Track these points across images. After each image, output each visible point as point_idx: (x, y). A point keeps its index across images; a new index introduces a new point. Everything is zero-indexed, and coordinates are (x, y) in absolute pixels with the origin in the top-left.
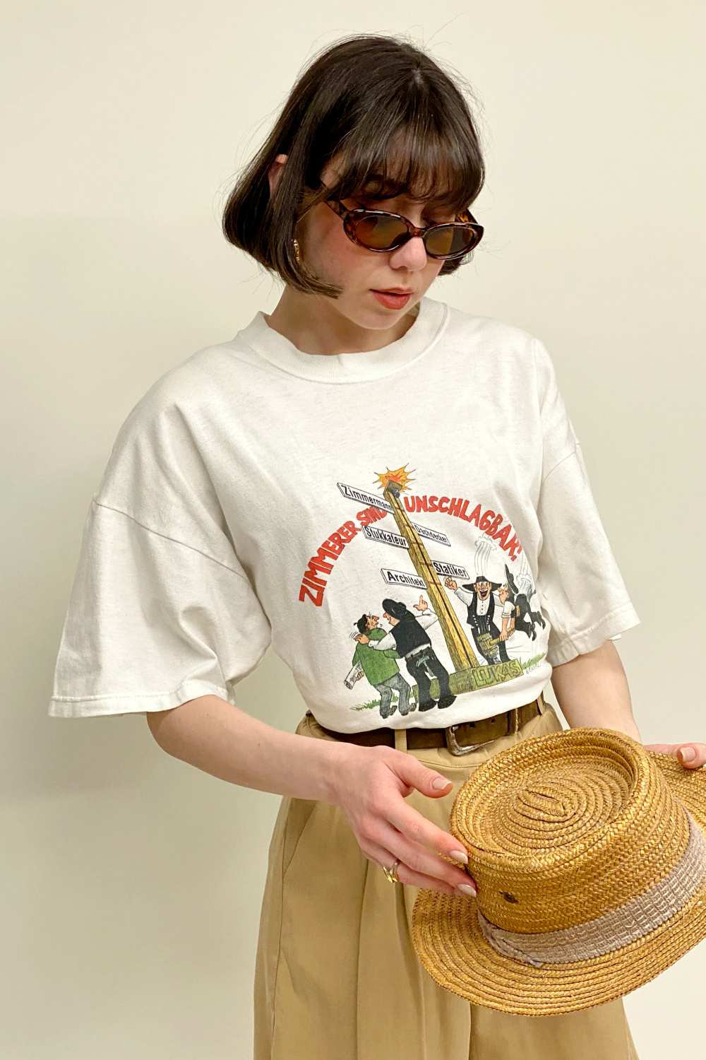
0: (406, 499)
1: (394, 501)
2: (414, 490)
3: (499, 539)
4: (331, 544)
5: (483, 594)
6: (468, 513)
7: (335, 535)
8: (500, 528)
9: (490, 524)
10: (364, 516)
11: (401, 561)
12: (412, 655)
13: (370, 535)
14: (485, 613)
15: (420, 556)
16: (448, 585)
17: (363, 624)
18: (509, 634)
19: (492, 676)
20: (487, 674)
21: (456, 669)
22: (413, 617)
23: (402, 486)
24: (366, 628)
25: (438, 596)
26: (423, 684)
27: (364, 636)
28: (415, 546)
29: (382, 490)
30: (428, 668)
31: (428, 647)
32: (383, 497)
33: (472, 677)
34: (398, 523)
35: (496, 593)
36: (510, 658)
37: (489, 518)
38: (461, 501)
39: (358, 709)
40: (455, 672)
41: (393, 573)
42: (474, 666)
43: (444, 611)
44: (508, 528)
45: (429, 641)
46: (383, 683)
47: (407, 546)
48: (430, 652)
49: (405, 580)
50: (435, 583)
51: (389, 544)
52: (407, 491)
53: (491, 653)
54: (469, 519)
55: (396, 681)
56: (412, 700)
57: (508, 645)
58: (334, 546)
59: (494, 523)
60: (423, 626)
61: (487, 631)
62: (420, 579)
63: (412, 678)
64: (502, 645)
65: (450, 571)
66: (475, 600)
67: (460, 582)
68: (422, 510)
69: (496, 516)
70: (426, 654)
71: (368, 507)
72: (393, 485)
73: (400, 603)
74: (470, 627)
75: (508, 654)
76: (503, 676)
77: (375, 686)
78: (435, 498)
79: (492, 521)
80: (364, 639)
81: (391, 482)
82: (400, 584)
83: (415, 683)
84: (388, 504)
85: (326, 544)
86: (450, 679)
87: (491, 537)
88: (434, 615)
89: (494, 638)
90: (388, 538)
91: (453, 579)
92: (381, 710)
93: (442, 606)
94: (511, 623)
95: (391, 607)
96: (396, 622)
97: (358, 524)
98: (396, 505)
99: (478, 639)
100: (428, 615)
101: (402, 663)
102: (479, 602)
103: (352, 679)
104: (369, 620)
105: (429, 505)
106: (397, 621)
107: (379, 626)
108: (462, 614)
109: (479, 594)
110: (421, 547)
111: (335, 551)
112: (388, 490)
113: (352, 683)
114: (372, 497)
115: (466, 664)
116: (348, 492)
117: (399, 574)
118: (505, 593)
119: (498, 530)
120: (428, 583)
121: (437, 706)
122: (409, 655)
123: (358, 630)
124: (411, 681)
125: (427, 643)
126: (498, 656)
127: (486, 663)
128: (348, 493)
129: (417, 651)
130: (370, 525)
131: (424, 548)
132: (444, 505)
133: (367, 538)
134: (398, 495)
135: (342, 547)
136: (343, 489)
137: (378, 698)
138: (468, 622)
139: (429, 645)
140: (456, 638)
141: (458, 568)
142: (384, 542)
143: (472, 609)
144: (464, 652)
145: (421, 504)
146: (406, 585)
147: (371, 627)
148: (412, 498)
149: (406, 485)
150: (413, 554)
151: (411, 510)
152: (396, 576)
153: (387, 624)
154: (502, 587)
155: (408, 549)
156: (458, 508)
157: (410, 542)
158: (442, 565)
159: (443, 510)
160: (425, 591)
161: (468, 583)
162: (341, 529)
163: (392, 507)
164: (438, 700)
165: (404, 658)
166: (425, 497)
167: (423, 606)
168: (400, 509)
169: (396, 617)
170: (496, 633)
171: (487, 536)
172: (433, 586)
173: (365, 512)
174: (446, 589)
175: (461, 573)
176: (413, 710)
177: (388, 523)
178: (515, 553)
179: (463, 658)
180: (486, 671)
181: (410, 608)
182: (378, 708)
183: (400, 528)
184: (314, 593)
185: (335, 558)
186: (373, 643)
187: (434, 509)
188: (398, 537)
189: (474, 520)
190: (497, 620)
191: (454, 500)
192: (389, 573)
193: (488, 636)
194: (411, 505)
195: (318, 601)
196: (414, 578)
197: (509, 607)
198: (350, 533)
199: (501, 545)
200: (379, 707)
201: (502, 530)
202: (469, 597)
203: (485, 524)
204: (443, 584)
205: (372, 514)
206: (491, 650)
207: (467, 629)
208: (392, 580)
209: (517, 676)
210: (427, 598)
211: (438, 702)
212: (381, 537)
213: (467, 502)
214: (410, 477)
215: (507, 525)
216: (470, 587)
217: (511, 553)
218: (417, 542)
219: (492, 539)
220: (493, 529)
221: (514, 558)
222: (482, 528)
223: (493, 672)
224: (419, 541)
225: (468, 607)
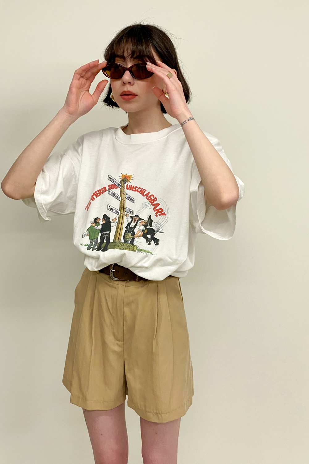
0: (127, 185)
1: (123, 184)
2: (131, 183)
3: (154, 206)
5: (135, 221)
6: (144, 194)
7: (100, 190)
8: (155, 203)
9: (152, 200)
10: (111, 186)
11: (116, 204)
13: (109, 193)
14: (133, 227)
15: (123, 205)
16: (126, 215)
18: (138, 236)
19: (122, 246)
20: (121, 245)
21: (113, 241)
22: (110, 222)
23: (128, 180)
24: (96, 221)
25: (121, 218)
27: (94, 224)
28: (123, 201)
29: (121, 180)
30: (106, 239)
32: (120, 182)
33: (116, 245)
34: (120, 191)
35: (140, 221)
36: (134, 244)
37: (152, 197)
38: (144, 189)
39: (82, 245)
41: (111, 207)
42: (119, 242)
43: (120, 223)
44: (158, 204)
46: (92, 240)
47: (120, 200)
48: (109, 234)
49: (114, 210)
51: (115, 198)
52: (129, 183)
53: (128, 240)
54: (144, 196)
55: (96, 240)
56: (96, 247)
57: (136, 239)
58: (98, 193)
60: (111, 226)
62: (119, 211)
63: (100, 240)
64: (133, 239)
65: (129, 211)
66: (131, 222)
67: (130, 215)
68: (131, 190)
69: (155, 197)
71: (113, 184)
72: (125, 179)
73: (109, 217)
74: (126, 229)
75: (134, 242)
76: (126, 248)
77: (90, 240)
78: (137, 187)
79: (153, 198)
80: (94, 225)
81: (125, 178)
82: (111, 211)
84: (120, 184)
85: (96, 192)
86: (110, 244)
87: (151, 204)
88: (116, 224)
89: (131, 236)
90: (115, 196)
93: (121, 221)
94: (141, 233)
95: (106, 217)
96: (104, 222)
97: (107, 188)
98: (123, 186)
99: (126, 234)
101: (100, 235)
102: (132, 223)
104: (98, 219)
105: (134, 189)
106: (105, 222)
107: (99, 222)
108: (125, 224)
109: (134, 220)
110: (125, 202)
111: (97, 195)
112: (123, 180)
113: (84, 236)
114: (116, 181)
115: (117, 240)
117: (113, 208)
118: (143, 223)
119: (154, 203)
120: (121, 213)
122: (103, 233)
123: (93, 221)
124: (99, 241)
126: (129, 242)
127: (123, 242)
128: (110, 178)
129: (106, 232)
130: (111, 190)
134: (125, 183)
135: (100, 195)
137: (89, 244)
139: (110, 232)
140: (119, 232)
142: (113, 197)
143: (129, 224)
144: (119, 237)
145: (132, 188)
146: (113, 212)
147: (97, 222)
148: (130, 185)
149: (130, 181)
150: (121, 203)
151: (127, 189)
152: (111, 208)
153: (102, 222)
154: (143, 220)
155: (120, 201)
156: (142, 192)
157: (122, 199)
158: (128, 209)
159: (138, 191)
160: (118, 216)
162: (102, 189)
163: (121, 186)
164: (102, 248)
165: (101, 233)
166: (134, 186)
167: (114, 220)
168: (124, 187)
169: (105, 221)
170: (133, 234)
171: (149, 203)
172: (122, 215)
173: (111, 185)
174: (125, 217)
175: (132, 212)
176: (95, 250)
177: (117, 191)
178: (158, 214)
180: (121, 244)
181: (111, 220)
182: (87, 247)
183: (120, 194)
185: (97, 197)
186: (95, 227)
187: (135, 191)
188: (119, 196)
189: (146, 196)
190: (136, 230)
191: (142, 189)
192: (110, 206)
193: (130, 234)
194: (128, 187)
196: (117, 211)
197: (142, 228)
198: (104, 191)
199: (154, 209)
201: (156, 204)
202: (130, 220)
203: (150, 198)
205: (113, 186)
206: (128, 238)
207: (124, 229)
208: (110, 209)
209: (132, 251)
210: (117, 218)
212: (113, 195)
213: (146, 190)
214: (132, 179)
215: (158, 203)
216: (132, 217)
217: (156, 214)
218: (124, 200)
219: (151, 205)
220: (152, 202)
221: (157, 216)
222: (148, 199)
223: (123, 245)
224: (125, 200)
225: (128, 224)
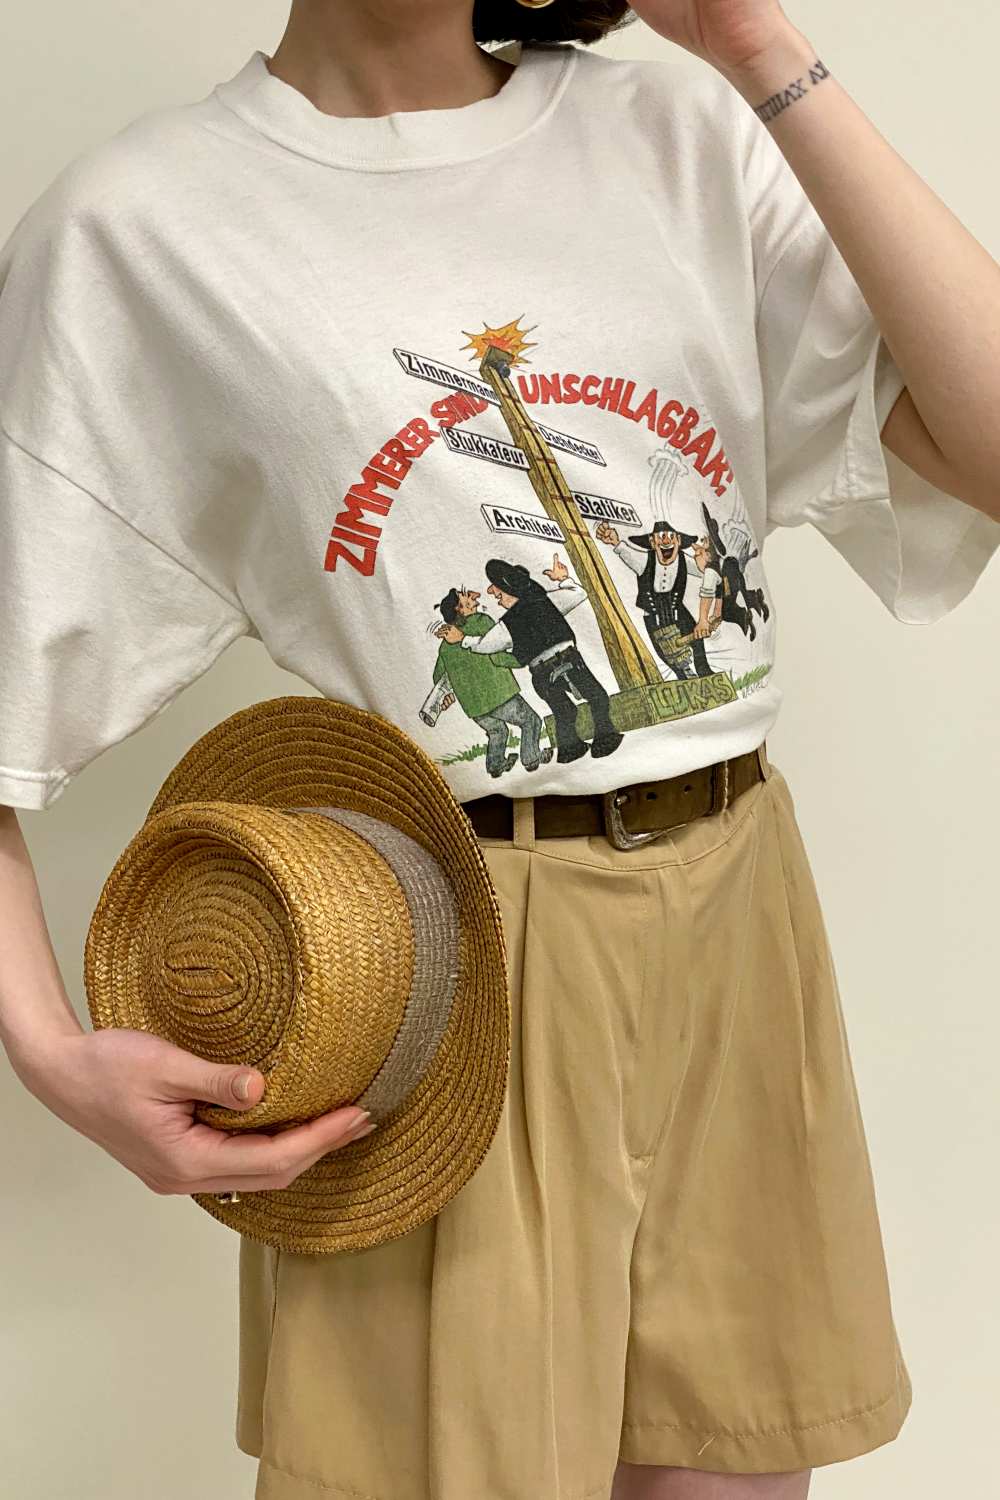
0: (522, 379)
1: (499, 383)
2: (533, 364)
3: (694, 455)
4: (387, 460)
5: (667, 554)
6: (634, 406)
7: (392, 443)
8: (695, 434)
9: (676, 427)
10: (444, 409)
11: (515, 492)
12: (541, 662)
13: (456, 445)
14: (668, 588)
15: (550, 484)
16: (601, 536)
17: (450, 606)
18: (712, 626)
19: (685, 700)
20: (676, 696)
21: (621, 686)
22: (542, 591)
23: (513, 357)
24: (456, 613)
25: (585, 556)
26: (563, 712)
27: (453, 628)
28: (541, 464)
29: (478, 363)
30: (571, 684)
31: (570, 647)
32: (479, 375)
33: (650, 700)
34: (509, 421)
35: (689, 551)
36: (712, 668)
37: (673, 414)
38: (620, 382)
39: (446, 763)
40: (618, 691)
41: (504, 513)
42: (652, 681)
43: (596, 583)
44: (709, 436)
45: (571, 636)
46: (490, 714)
47: (527, 466)
48: (573, 655)
49: (525, 525)
50: (579, 532)
51: (493, 461)
52: (522, 366)
53: (680, 660)
54: (635, 417)
55: (514, 709)
56: (545, 743)
57: (708, 645)
58: (392, 464)
59: (681, 424)
60: (560, 608)
61: (672, 622)
62: (552, 524)
63: (543, 703)
64: (698, 647)
65: (605, 512)
66: (651, 565)
67: (624, 532)
68: (551, 399)
69: (685, 410)
70: (567, 660)
71: (453, 392)
72: (497, 354)
73: (518, 567)
74: (642, 613)
75: (709, 662)
76: (704, 700)
77: (476, 720)
78: (575, 379)
79: (678, 420)
80: (454, 634)
81: (492, 348)
82: (516, 532)
83: (549, 712)
84: (489, 388)
85: (376, 461)
86: (612, 704)
87: (678, 451)
88: (580, 590)
89: (683, 635)
90: (490, 450)
91: (612, 525)
92: (488, 763)
93: (593, 573)
94: (716, 605)
95: (502, 574)
96: (511, 601)
97: (433, 425)
98: (504, 391)
99: (656, 634)
100: (571, 588)
101: (524, 676)
102: (659, 568)
103: (433, 709)
104: (463, 599)
105: (563, 391)
106: (514, 600)
107: (480, 609)
108: (627, 589)
109: (659, 553)
110: (552, 465)
111: (395, 473)
112: (488, 362)
113: (433, 716)
114: (460, 375)
115: (638, 678)
116: (414, 365)
117: (514, 515)
118: (704, 553)
119: (692, 439)
120: (566, 531)
121: (589, 753)
122: (536, 662)
123: (441, 618)
124: (543, 709)
125: (568, 639)
126: (692, 666)
127: (673, 676)
128: (416, 367)
129: (550, 653)
130: (457, 426)
131: (558, 468)
132: (592, 391)
133: (450, 449)
134: (507, 373)
135: (407, 466)
136: (405, 360)
137: (483, 740)
138: (638, 605)
139: (571, 643)
140: (620, 631)
141: (620, 506)
142: (483, 458)
143: (646, 579)
144: (634, 655)
145: (549, 389)
146: (527, 534)
147: (466, 611)
148: (533, 377)
149: (520, 355)
150: (537, 481)
151: (531, 399)
152: (510, 518)
153: (495, 606)
154: (699, 542)
155: (528, 470)
156: (614, 396)
157: (531, 458)
158: (592, 500)
159: (590, 400)
160: (561, 546)
161: (640, 532)
162: (404, 432)
163: (495, 394)
164: (590, 741)
165: (527, 667)
166: (556, 377)
167: (560, 573)
168: (510, 397)
169: (512, 593)
170: (687, 623)
171: (672, 449)
172: (576, 537)
173: (446, 401)
174: (599, 544)
175: (627, 515)
176: (547, 760)
177: (491, 422)
178: (723, 482)
179: (633, 666)
180: (674, 690)
181: (537, 577)
182: (482, 759)
183: (512, 431)
184: (359, 552)
185: (395, 485)
186: (469, 641)
187: (573, 398)
188: (509, 448)
189: (645, 419)
190: (692, 602)
191: (609, 380)
192: (496, 512)
193: (674, 630)
194: (530, 390)
195: (367, 567)
196: (542, 522)
197: (712, 578)
198: (420, 441)
199: (698, 466)
200: (484, 757)
201: (701, 438)
202: (641, 558)
203: (667, 426)
204: (593, 534)
205: (459, 406)
206: (679, 654)
207: (637, 617)
208: (503, 526)
209: (727, 702)
210: (565, 559)
211: (592, 746)
212: (478, 448)
213: (632, 385)
214: (526, 339)
215: (707, 429)
216: (642, 541)
217: (715, 482)
218: (545, 458)
219: (681, 455)
220: (682, 436)
221: (721, 491)
222: (662, 434)
223: (686, 693)
224: (548, 456)
225: (639, 578)
